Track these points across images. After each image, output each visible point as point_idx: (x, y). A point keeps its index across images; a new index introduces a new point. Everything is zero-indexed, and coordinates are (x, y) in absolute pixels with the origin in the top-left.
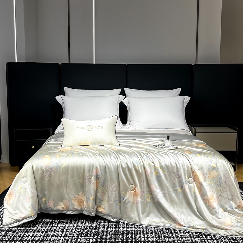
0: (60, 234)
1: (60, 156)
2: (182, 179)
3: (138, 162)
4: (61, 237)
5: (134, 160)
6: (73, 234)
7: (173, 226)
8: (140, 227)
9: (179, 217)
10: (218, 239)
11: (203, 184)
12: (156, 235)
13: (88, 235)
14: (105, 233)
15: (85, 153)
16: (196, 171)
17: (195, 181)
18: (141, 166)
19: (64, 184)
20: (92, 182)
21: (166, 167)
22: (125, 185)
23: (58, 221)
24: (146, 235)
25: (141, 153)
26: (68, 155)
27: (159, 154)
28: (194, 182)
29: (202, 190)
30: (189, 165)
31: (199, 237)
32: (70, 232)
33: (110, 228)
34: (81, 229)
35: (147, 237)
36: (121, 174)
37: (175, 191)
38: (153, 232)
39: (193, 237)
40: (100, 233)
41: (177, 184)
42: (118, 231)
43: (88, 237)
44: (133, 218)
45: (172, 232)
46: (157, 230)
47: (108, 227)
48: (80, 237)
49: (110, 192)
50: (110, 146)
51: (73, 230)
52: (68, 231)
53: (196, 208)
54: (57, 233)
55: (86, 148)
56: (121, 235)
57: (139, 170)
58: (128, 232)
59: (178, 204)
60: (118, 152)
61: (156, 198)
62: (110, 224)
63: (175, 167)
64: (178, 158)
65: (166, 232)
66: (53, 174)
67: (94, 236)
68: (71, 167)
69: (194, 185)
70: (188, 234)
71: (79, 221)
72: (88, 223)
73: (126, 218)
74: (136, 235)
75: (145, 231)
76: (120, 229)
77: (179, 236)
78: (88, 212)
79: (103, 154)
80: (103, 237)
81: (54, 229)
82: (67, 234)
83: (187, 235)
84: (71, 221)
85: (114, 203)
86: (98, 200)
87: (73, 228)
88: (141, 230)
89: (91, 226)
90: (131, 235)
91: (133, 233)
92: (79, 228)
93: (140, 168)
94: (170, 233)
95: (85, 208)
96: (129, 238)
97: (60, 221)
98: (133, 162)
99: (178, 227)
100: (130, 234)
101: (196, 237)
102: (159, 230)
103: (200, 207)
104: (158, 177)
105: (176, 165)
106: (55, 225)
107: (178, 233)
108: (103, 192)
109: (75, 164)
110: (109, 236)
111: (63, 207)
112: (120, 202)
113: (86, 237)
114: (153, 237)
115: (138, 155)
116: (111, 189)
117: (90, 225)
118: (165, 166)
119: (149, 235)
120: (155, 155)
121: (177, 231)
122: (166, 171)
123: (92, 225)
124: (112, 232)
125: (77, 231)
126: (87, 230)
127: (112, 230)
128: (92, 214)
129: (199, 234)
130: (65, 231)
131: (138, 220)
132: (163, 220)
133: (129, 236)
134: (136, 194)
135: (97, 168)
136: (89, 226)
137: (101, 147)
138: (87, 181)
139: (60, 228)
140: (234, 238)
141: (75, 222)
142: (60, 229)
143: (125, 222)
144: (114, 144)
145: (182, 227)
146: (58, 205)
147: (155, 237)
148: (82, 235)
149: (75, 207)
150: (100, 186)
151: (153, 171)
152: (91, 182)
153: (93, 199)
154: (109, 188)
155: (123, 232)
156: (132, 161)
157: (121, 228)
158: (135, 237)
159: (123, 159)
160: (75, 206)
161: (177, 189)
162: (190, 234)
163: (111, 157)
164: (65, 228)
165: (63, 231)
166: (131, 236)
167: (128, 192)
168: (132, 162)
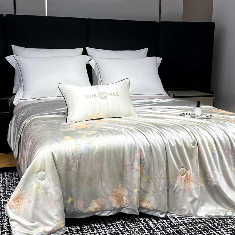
1: (87, 136)
5: (183, 136)
19: (98, 175)
20: (135, 170)
22: (175, 169)
26: (97, 135)
33: (166, 228)
36: (170, 155)
38: (223, 226)
42: (181, 231)
47: (162, 227)
49: (158, 180)
62: (160, 222)
66: (82, 163)
72: (131, 225)
73: (175, 211)
75: (212, 226)
78: (131, 209)
84: (105, 224)
85: (163, 193)
88: (205, 225)
95: (126, 205)
97: (90, 226)
104: (213, 155)
108: (147, 181)
111: (96, 208)
112: (168, 191)
116: (159, 176)
122: (220, 147)
123: (139, 227)
127: (171, 231)
134: (188, 179)
135: (140, 149)
136: (137, 229)
138: (128, 169)
141: (113, 226)
146: (89, 206)
150: (144, 173)
151: (207, 147)
153: (138, 192)
154: (157, 174)
157: (180, 226)
160: (114, 204)
161: (231, 169)
167: (178, 178)
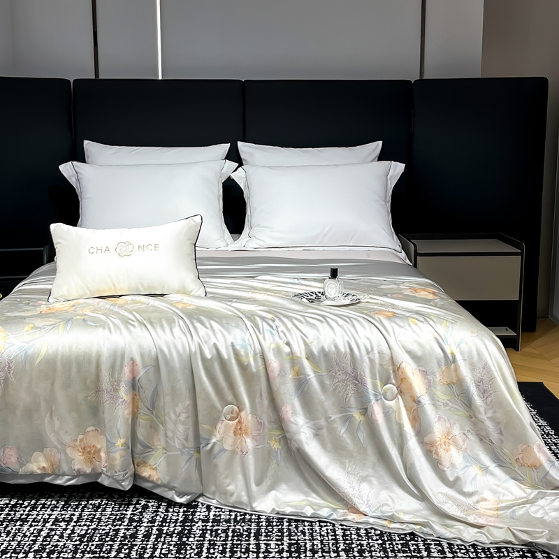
0: (28, 543)
1: (32, 328)
2: (367, 389)
3: (247, 341)
4: (27, 553)
5: (235, 338)
6: (65, 544)
7: (339, 515)
8: (250, 520)
9: (355, 492)
10: (459, 555)
11: (422, 401)
12: (290, 545)
13: (103, 545)
14: (153, 538)
15: (103, 318)
16: (403, 365)
17: (400, 392)
18: (255, 355)
19: (43, 404)
20: (121, 400)
21: (322, 355)
22: (212, 407)
23: (33, 502)
24: (263, 546)
25: (257, 318)
26: (54, 326)
27: (306, 320)
28: (399, 396)
29: (418, 417)
30: (387, 351)
31: (410, 549)
32: (56, 537)
33: (170, 522)
34: (89, 526)
35: (267, 551)
36: (200, 377)
37: (347, 419)
38: (285, 534)
39: (391, 551)
40: (138, 542)
41: (353, 402)
42: (190, 531)
43: (104, 552)
44: (232, 495)
45: (335, 535)
46: (297, 530)
47: (164, 520)
48: (81, 553)
49: (170, 426)
50: (178, 297)
51: (66, 529)
52: (53, 533)
53: (402, 466)
54: (19, 542)
55: (112, 305)
56: (194, 547)
57: (249, 364)
58: (217, 535)
59: (355, 454)
60: (196, 315)
61: (294, 440)
62: (171, 510)
63: (349, 357)
64: (357, 332)
65: (321, 535)
66: (12, 379)
67: (119, 551)
68: (62, 359)
69: (398, 405)
70: (380, 542)
71: (90, 502)
72: (111, 509)
73: (214, 493)
74: (237, 545)
75: (263, 531)
76: (197, 525)
77: (353, 546)
78: (113, 478)
79: (153, 321)
80: (144, 552)
81: (14, 528)
82: (46, 545)
83: (376, 544)
84: (66, 502)
85: (183, 453)
86: (139, 446)
87: (67, 525)
88: (252, 527)
89: (118, 517)
90: (222, 545)
91: (230, 538)
92: (84, 525)
93: (251, 359)
94: (330, 538)
95: (105, 469)
96: (216, 554)
97: (37, 502)
98: (232, 343)
99: (351, 516)
100: (218, 543)
101: (399, 551)
102: (300, 529)
103: (413, 465)
104: (301, 384)
105: (351, 349)
106: (22, 515)
107: (353, 536)
108: (151, 427)
109: (74, 349)
110: (161, 549)
111: (44, 467)
112: (199, 452)
113: (96, 552)
114: (280, 552)
115: (249, 324)
116: (173, 416)
117: (117, 515)
118: (319, 353)
119: (273, 546)
120: (294, 324)
121: (349, 530)
122: (323, 365)
123: (122, 514)
124: (172, 537)
125: (76, 535)
126: (104, 530)
127: (172, 529)
128: (123, 484)
129: (408, 539)
130: (44, 534)
131: (245, 499)
132: (314, 499)
133: (217, 547)
134: (240, 429)
135: (133, 361)
136: (114, 517)
137: (151, 301)
138: (106, 397)
139: (31, 526)
140: (503, 552)
141: (77, 507)
142: (32, 529)
143: (214, 503)
144: (191, 292)
145: (363, 519)
146: (29, 461)
147: (287, 552)
148: (87, 545)
149: (77, 467)
150: (143, 410)
151: (288, 366)
152: (118, 398)
153: (125, 444)
154: (169, 414)
155: (203, 535)
156: (230, 339)
157: (200, 523)
158: (233, 552)
159: (207, 334)
160: (77, 463)
161: (352, 416)
162: (384, 540)
163: (174, 330)
164: (47, 525)
165: (39, 535)
166: (221, 548)
167: (219, 425)
168: (229, 343)
